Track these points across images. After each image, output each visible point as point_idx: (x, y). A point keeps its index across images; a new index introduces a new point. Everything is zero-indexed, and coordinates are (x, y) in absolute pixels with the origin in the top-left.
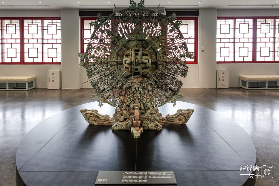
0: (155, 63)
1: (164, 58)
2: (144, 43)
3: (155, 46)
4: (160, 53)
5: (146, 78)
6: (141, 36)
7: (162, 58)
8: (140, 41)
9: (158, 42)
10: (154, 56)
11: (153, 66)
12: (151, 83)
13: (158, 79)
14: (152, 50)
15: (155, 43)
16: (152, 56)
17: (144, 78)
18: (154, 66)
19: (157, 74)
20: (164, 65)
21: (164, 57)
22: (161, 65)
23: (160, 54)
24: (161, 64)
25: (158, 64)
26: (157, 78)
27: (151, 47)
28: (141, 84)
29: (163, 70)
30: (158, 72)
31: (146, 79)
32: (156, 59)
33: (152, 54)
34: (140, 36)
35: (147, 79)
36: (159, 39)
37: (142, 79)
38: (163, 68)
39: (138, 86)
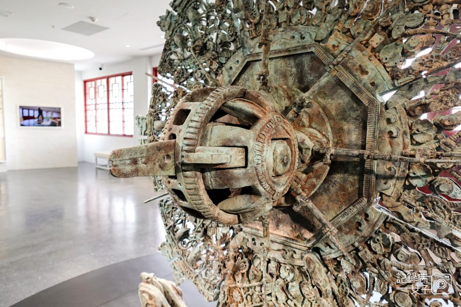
0: (355, 165)
1: (418, 144)
2: (306, 68)
3: (365, 77)
4: (391, 114)
5: (311, 231)
6: (297, 36)
7: (399, 140)
8: (284, 57)
9: (382, 56)
10: (352, 127)
11: (345, 180)
12: (335, 259)
13: (375, 253)
14: (342, 99)
15: (366, 59)
16: (341, 129)
17: (303, 231)
18: (351, 178)
19: (365, 225)
20: (414, 182)
21: (418, 138)
22: (391, 182)
23: (389, 121)
24: (391, 177)
25: (371, 172)
26: (369, 247)
27: (340, 84)
28: (289, 254)
29: (403, 210)
30: (373, 217)
31: (308, 235)
32: (363, 147)
33: (344, 119)
34: (293, 37)
35: (312, 235)
36: (390, 35)
37: (294, 230)
38: (409, 196)
39: (278, 256)
